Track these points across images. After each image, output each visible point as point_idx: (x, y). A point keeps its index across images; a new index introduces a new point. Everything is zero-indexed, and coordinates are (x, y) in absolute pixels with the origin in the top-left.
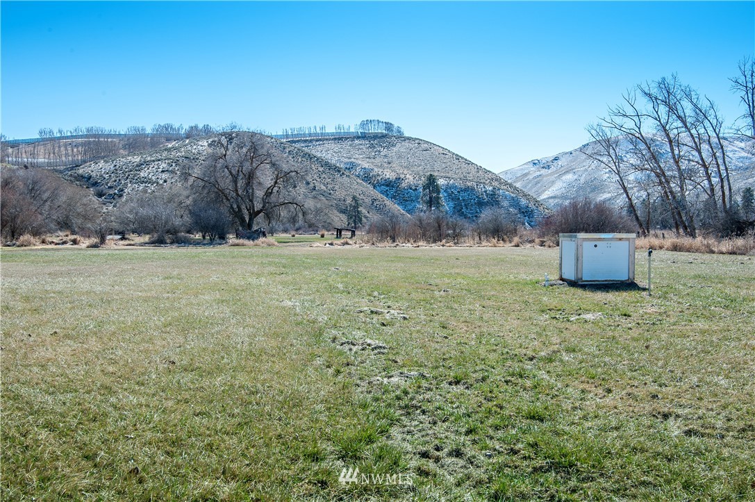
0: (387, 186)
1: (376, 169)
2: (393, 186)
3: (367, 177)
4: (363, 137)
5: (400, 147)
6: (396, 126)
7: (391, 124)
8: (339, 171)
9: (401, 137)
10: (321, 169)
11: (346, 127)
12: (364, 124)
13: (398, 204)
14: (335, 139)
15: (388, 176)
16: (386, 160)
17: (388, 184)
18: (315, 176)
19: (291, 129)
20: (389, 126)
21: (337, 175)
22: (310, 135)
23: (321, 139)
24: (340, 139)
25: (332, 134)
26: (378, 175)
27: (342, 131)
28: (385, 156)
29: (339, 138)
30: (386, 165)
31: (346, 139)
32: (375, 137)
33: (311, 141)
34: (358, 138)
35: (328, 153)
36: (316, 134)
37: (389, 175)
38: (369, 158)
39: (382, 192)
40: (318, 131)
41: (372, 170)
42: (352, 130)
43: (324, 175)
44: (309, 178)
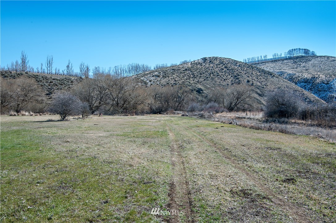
0: (305, 82)
1: (298, 74)
2: (309, 83)
3: (291, 79)
4: (290, 58)
5: (313, 61)
6: (311, 51)
7: (308, 50)
8: (271, 75)
9: (314, 56)
10: (259, 74)
11: (279, 54)
12: (290, 52)
13: (314, 94)
14: (273, 61)
15: (306, 77)
16: (305, 69)
17: (306, 81)
18: (254, 78)
19: (248, 59)
20: (306, 51)
21: (269, 77)
22: (258, 61)
23: (264, 62)
24: (276, 61)
25: (271, 59)
26: (299, 77)
27: (277, 57)
28: (304, 67)
29: (274, 61)
30: (304, 71)
31: (279, 60)
32: (297, 58)
33: (259, 63)
34: (287, 59)
35: (268, 68)
37: (306, 76)
38: (293, 68)
39: (301, 87)
40: (263, 59)
41: (295, 74)
42: (283, 56)
43: (260, 77)
44: (250, 79)
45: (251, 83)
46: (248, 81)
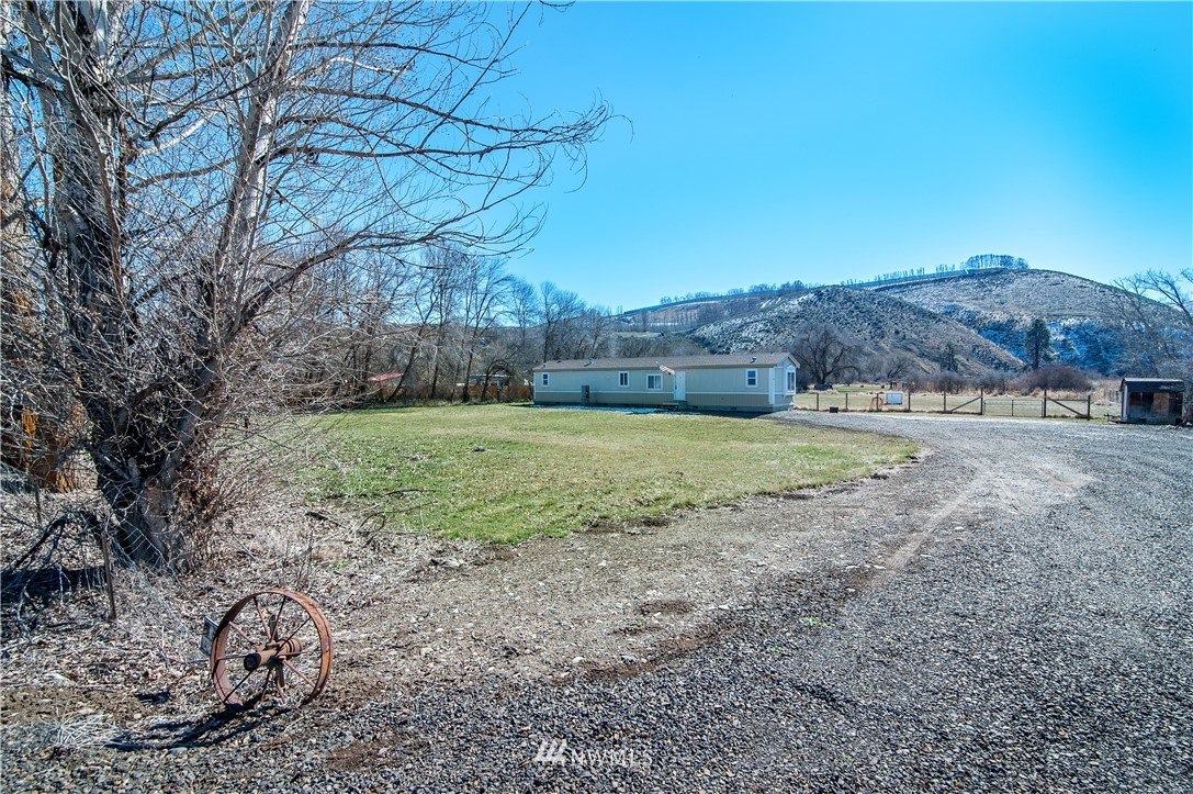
0: (996, 329)
1: (983, 312)
2: (1003, 330)
3: (971, 321)
4: (972, 275)
5: (1019, 284)
6: (1016, 257)
7: (1009, 257)
8: (935, 318)
9: (1024, 270)
10: (913, 317)
11: (950, 266)
12: (971, 261)
13: (1009, 350)
14: (936, 281)
15: (997, 319)
16: (998, 300)
17: (998, 327)
18: (906, 325)
20: (1006, 260)
21: (931, 321)
22: (906, 279)
23: (918, 282)
24: (943, 280)
25: (933, 276)
26: (986, 318)
27: (945, 271)
28: (998, 295)
29: (940, 279)
30: (997, 306)
31: (949, 279)
32: (987, 273)
33: (907, 285)
34: (965, 277)
35: (928, 299)
36: (913, 278)
37: (999, 317)
38: (977, 299)
39: (988, 337)
40: (915, 274)
41: (979, 312)
42: (957, 269)
43: (916, 323)
44: (899, 328)
45: (901, 334)
46: (897, 332)
